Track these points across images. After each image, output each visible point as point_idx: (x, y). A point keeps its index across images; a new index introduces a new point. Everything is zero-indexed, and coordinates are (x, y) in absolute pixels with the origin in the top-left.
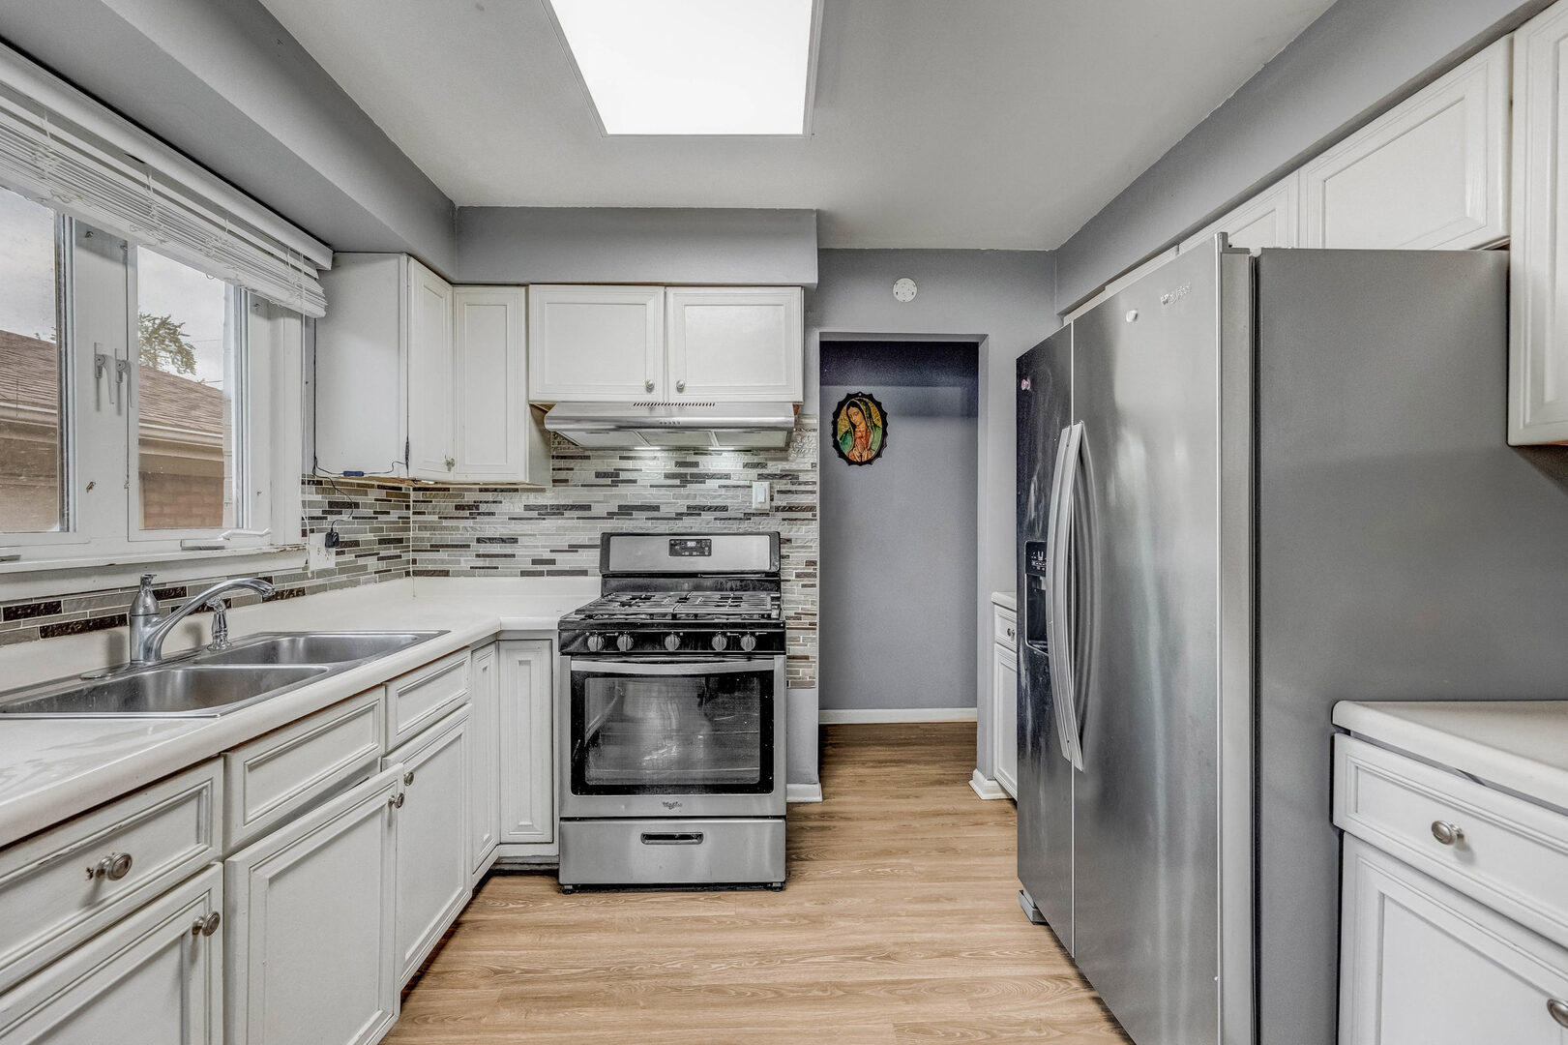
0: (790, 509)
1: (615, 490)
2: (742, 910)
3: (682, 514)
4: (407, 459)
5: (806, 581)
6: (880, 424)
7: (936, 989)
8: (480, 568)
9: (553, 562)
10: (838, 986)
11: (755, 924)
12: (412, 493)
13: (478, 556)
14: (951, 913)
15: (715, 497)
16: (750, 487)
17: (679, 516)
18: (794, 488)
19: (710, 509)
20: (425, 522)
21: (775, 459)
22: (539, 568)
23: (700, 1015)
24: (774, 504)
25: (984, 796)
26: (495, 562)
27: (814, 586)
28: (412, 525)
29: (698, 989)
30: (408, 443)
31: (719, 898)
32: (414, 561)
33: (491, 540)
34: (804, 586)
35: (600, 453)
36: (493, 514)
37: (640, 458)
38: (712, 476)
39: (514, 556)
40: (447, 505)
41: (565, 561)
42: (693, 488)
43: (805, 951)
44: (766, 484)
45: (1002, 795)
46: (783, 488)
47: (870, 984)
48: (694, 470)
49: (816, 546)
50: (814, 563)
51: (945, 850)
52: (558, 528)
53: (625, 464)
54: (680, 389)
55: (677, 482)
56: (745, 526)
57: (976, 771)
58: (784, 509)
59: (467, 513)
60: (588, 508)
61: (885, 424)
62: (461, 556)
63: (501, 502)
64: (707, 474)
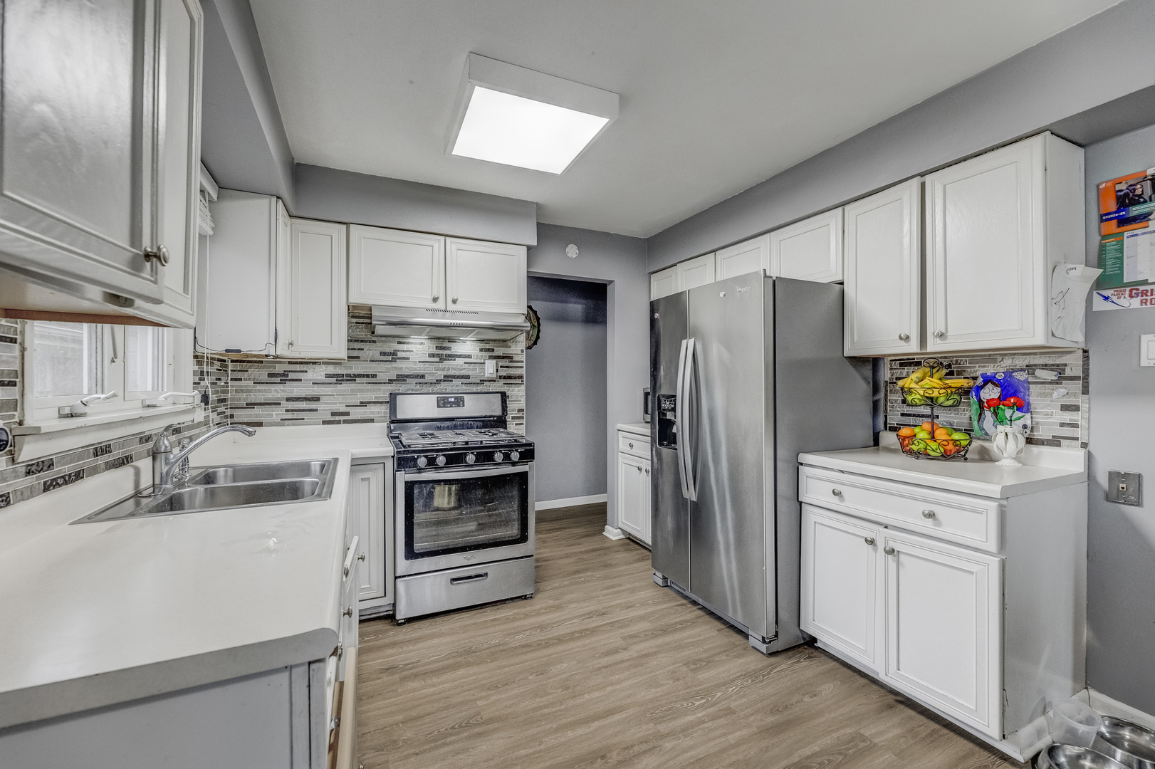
0: (509, 377)
1: (394, 365)
2: (516, 611)
3: (441, 381)
4: (276, 341)
5: (518, 421)
6: (536, 324)
7: (632, 621)
8: (288, 419)
9: (347, 414)
10: (587, 630)
11: (526, 616)
12: (230, 364)
13: (287, 411)
14: (623, 591)
15: (461, 370)
16: (484, 363)
17: (439, 381)
18: (511, 364)
19: (458, 377)
20: (241, 386)
21: (499, 347)
22: (337, 418)
23: (524, 657)
24: (500, 374)
25: (614, 538)
26: (300, 415)
27: (522, 424)
28: (230, 388)
29: (516, 648)
30: (276, 330)
31: (498, 609)
32: (232, 416)
33: (297, 399)
34: (516, 424)
35: (383, 339)
36: (300, 380)
37: (411, 343)
38: (460, 356)
39: (316, 410)
40: (262, 374)
41: (356, 413)
42: (447, 364)
43: (561, 621)
44: (494, 361)
45: (623, 537)
46: (504, 364)
47: (602, 625)
48: (448, 352)
49: (523, 399)
50: (523, 410)
51: (606, 566)
52: (352, 390)
53: (401, 347)
54: (454, 302)
55: (437, 359)
56: (480, 388)
57: (606, 526)
58: (505, 378)
59: (278, 380)
60: (374, 376)
61: (539, 325)
62: (273, 411)
63: (306, 372)
64: (456, 355)
